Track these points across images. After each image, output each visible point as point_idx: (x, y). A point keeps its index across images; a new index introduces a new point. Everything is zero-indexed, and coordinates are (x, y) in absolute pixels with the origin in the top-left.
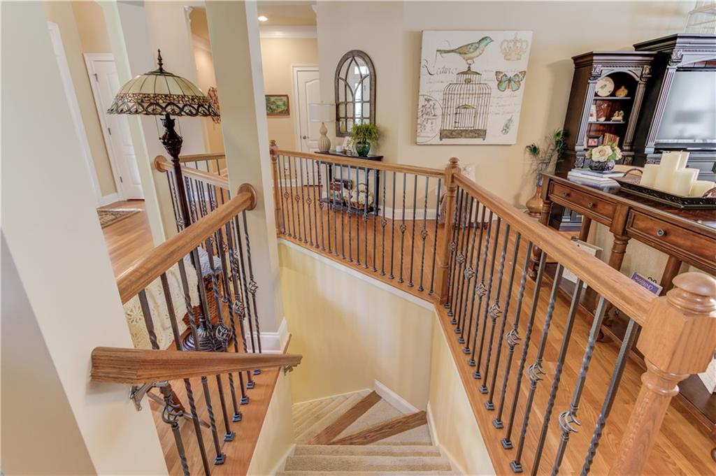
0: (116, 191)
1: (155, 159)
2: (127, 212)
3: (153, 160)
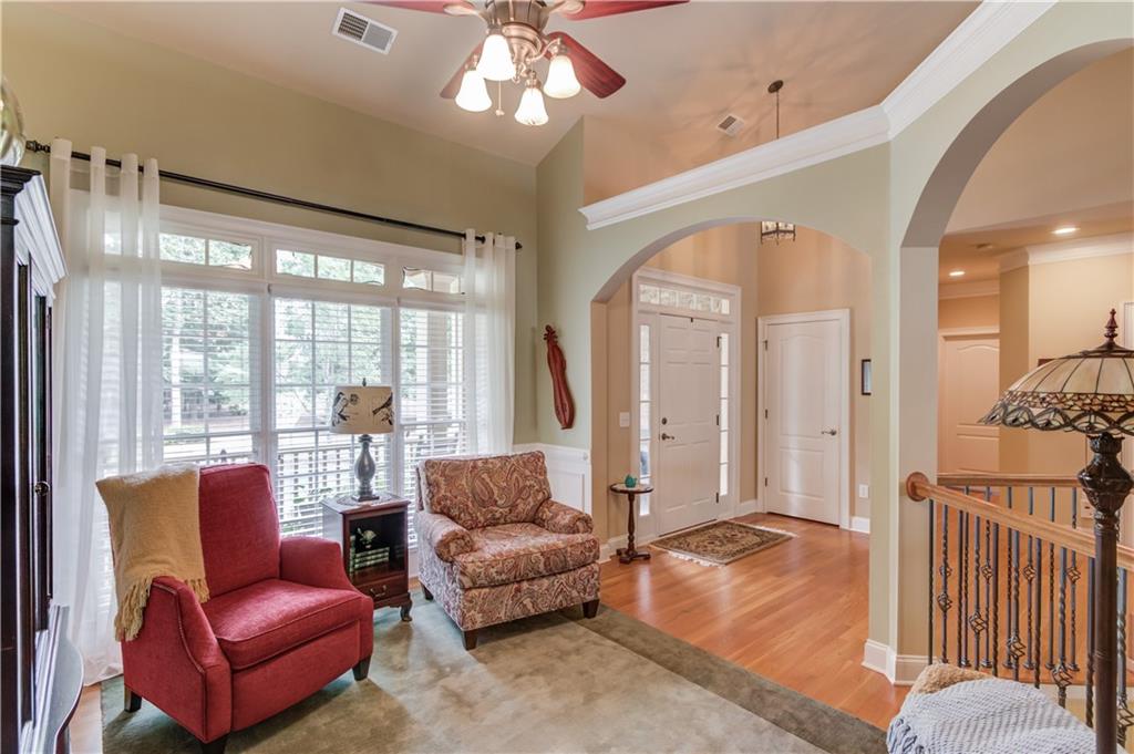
0: (756, 497)
1: (909, 479)
2: (777, 534)
3: (904, 480)
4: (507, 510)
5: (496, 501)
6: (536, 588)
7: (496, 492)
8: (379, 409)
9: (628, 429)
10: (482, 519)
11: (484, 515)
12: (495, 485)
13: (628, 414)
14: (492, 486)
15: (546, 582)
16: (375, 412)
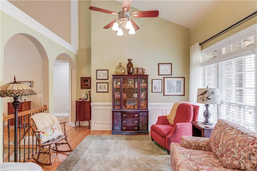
5: (219, 147)
7: (221, 143)
8: (199, 95)
12: (222, 140)
14: (221, 140)
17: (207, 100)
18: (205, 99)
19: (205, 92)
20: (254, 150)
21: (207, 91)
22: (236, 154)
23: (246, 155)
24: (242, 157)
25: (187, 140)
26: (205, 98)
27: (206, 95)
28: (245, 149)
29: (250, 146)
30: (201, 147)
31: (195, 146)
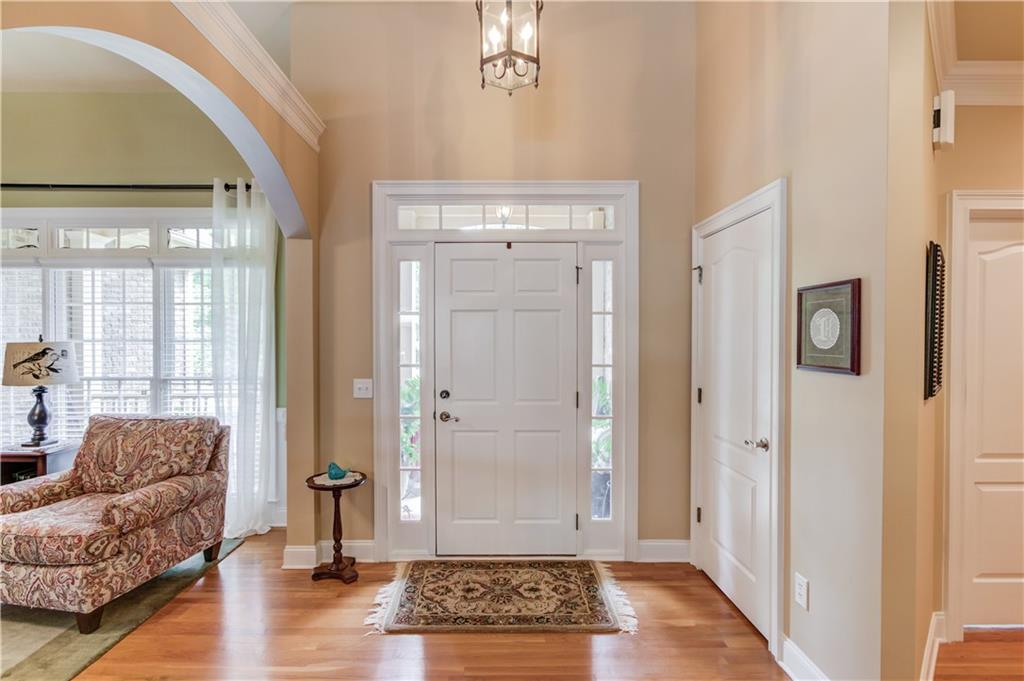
0: (689, 538)
4: (122, 478)
5: (116, 467)
6: (11, 574)
7: (119, 457)
8: (20, 363)
9: (368, 403)
10: (99, 483)
11: (101, 479)
12: (122, 449)
13: (371, 380)
15: (23, 571)
16: (15, 366)
17: (48, 375)
18: (44, 372)
19: (44, 353)
20: (189, 435)
21: (49, 349)
22: (162, 456)
23: (180, 448)
24: (174, 455)
25: (15, 491)
26: (43, 369)
27: (46, 361)
28: (176, 440)
29: (184, 432)
30: (60, 494)
31: (43, 498)
